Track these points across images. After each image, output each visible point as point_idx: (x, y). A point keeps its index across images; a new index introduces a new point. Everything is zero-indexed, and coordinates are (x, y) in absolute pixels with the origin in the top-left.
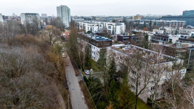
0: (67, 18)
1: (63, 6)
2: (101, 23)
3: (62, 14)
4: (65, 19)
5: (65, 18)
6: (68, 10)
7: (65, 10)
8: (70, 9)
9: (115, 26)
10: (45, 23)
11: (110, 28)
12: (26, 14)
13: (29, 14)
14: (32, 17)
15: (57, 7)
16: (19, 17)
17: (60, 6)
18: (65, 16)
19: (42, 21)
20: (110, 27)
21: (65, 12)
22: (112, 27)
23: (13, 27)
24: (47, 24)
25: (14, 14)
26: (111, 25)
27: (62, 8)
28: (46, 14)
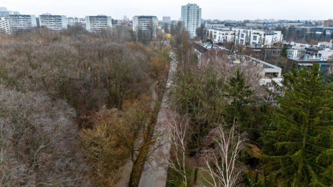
0: (195, 23)
1: (192, 5)
2: (244, 31)
3: (188, 17)
4: (192, 25)
5: (192, 23)
6: (198, 11)
7: (193, 10)
8: (201, 9)
9: (263, 37)
10: (163, 31)
11: (256, 40)
12: (140, 18)
13: (144, 17)
14: (147, 21)
15: (182, 6)
16: (131, 22)
17: (187, 5)
18: (192, 20)
19: (160, 28)
20: (255, 38)
21: (193, 14)
22: (258, 37)
23: (123, 34)
24: (166, 31)
25: (125, 17)
26: (258, 34)
27: (189, 7)
28: (169, 18)
